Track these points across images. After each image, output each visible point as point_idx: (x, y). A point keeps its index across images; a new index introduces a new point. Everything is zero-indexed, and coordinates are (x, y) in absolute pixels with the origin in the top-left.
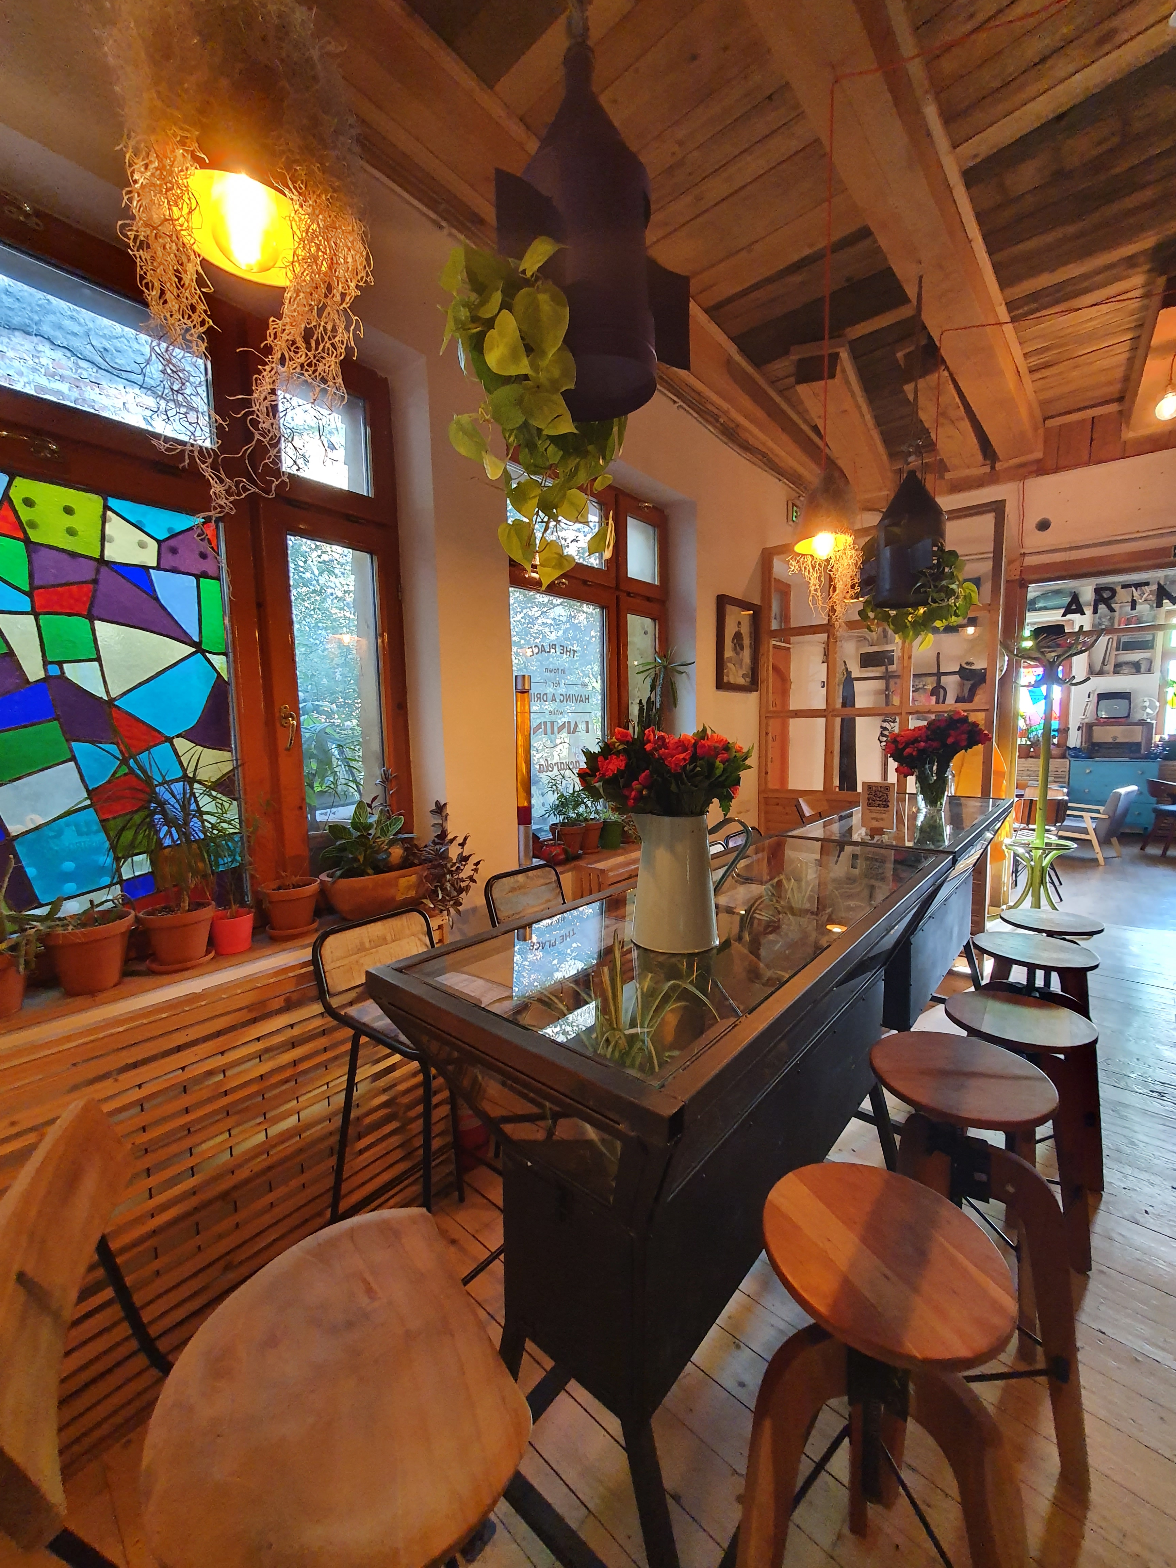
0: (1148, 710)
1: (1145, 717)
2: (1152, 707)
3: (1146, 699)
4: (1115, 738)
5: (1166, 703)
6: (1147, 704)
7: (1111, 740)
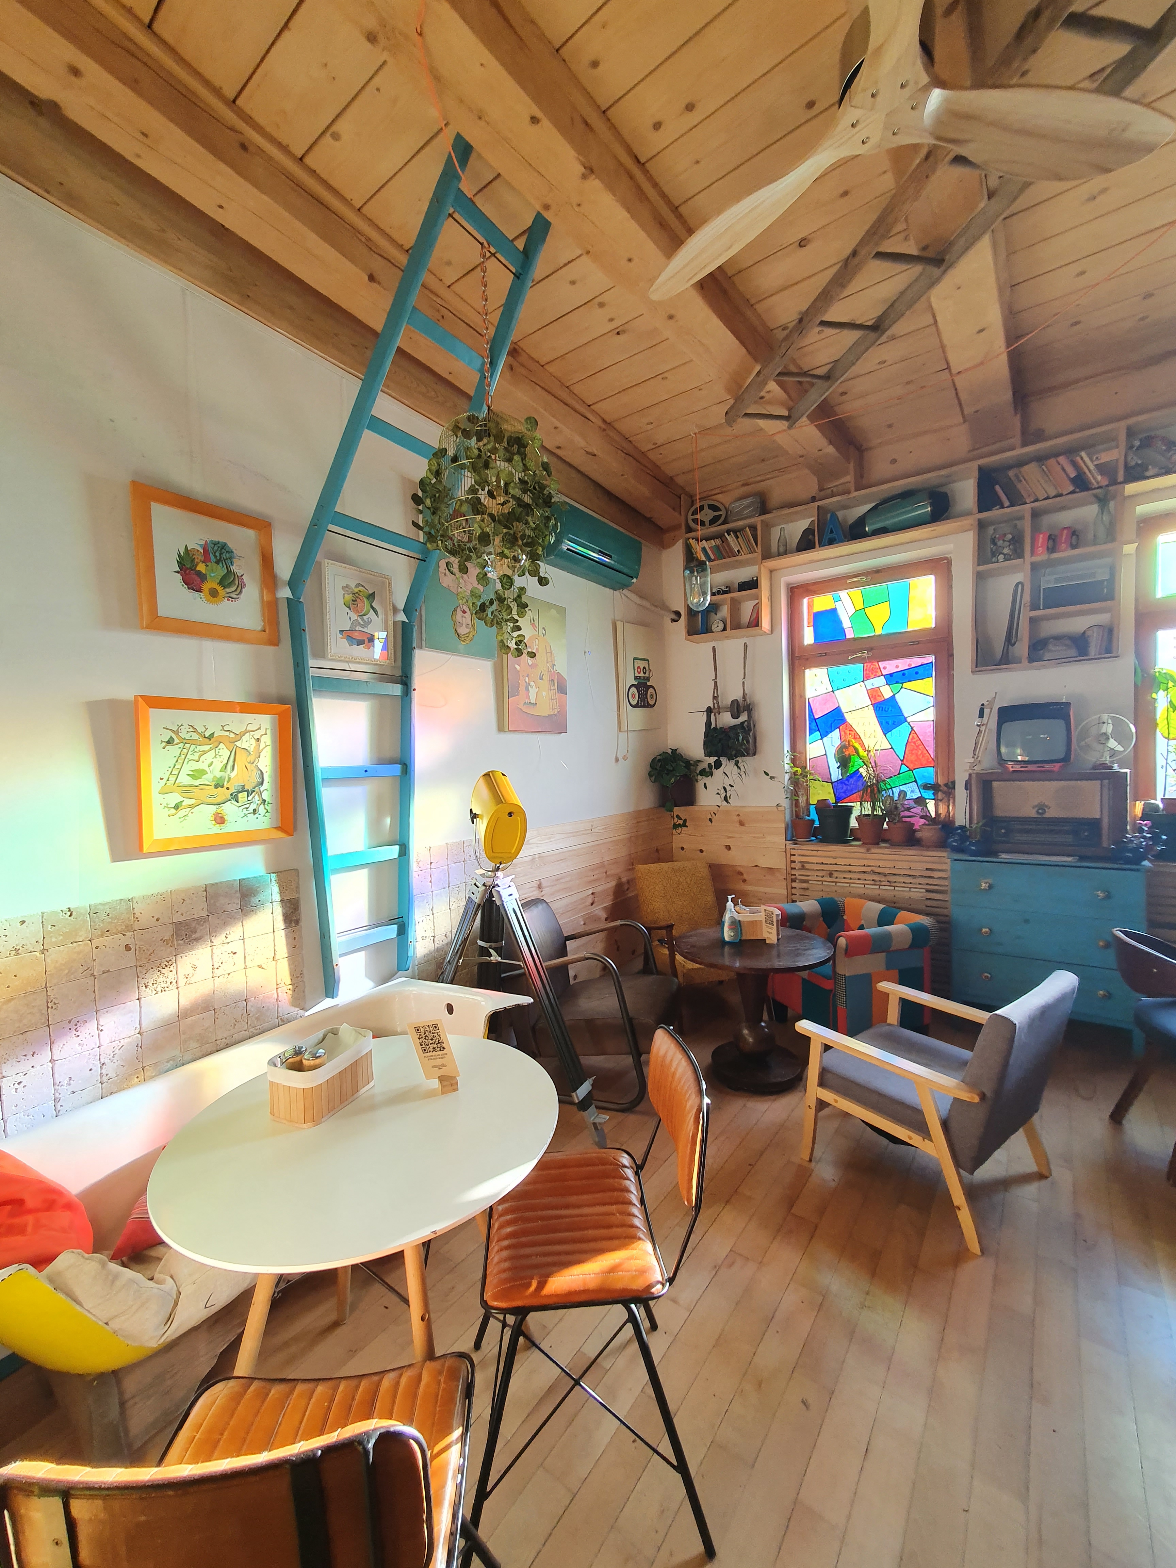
0: (1112, 743)
1: (1107, 759)
2: (1121, 735)
3: (1105, 717)
4: (1041, 808)
5: (1153, 725)
6: (1109, 729)
7: (1033, 814)
